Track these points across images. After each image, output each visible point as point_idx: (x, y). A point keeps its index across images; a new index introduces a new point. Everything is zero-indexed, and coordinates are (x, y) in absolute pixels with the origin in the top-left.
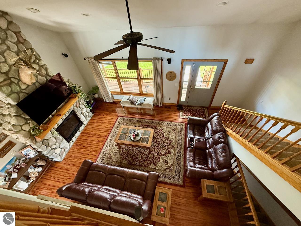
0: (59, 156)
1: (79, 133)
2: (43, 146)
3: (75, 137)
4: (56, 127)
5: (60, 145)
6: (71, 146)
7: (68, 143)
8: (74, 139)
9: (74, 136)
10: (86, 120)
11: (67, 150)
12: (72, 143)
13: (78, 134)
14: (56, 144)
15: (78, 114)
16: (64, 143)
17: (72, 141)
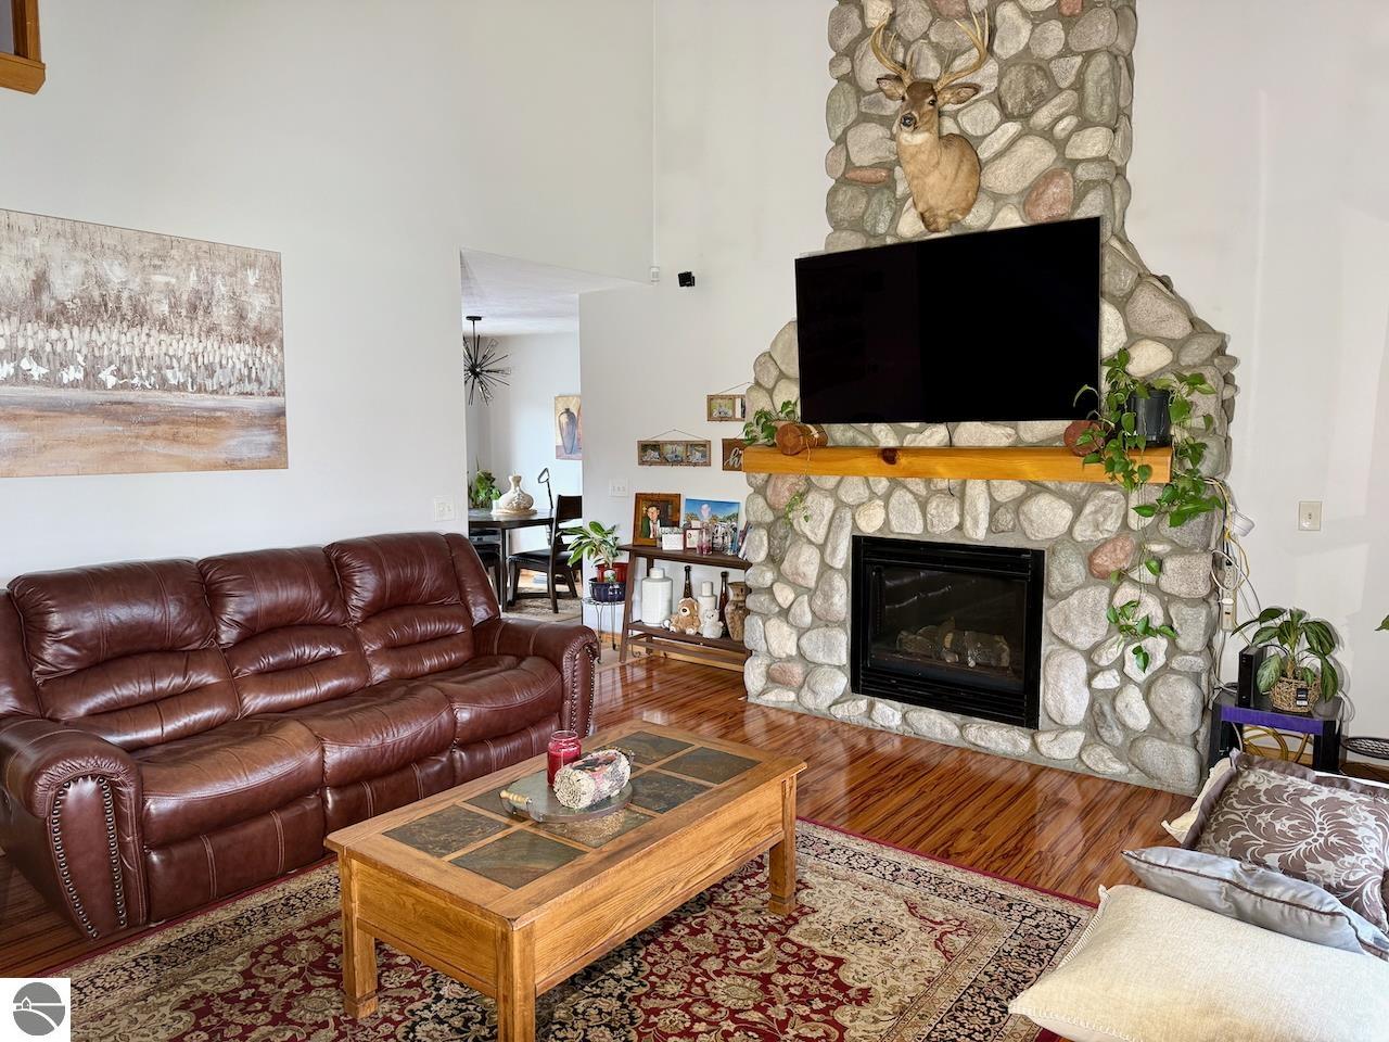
0: (763, 668)
1: (944, 731)
2: (763, 533)
3: (904, 717)
4: (871, 525)
5: (809, 629)
6: (840, 712)
7: (842, 682)
8: (889, 714)
9: (907, 706)
10: (1079, 737)
11: (809, 700)
12: (856, 709)
13: (935, 724)
14: (800, 599)
15: (1051, 616)
16: (830, 648)
17: (871, 706)
